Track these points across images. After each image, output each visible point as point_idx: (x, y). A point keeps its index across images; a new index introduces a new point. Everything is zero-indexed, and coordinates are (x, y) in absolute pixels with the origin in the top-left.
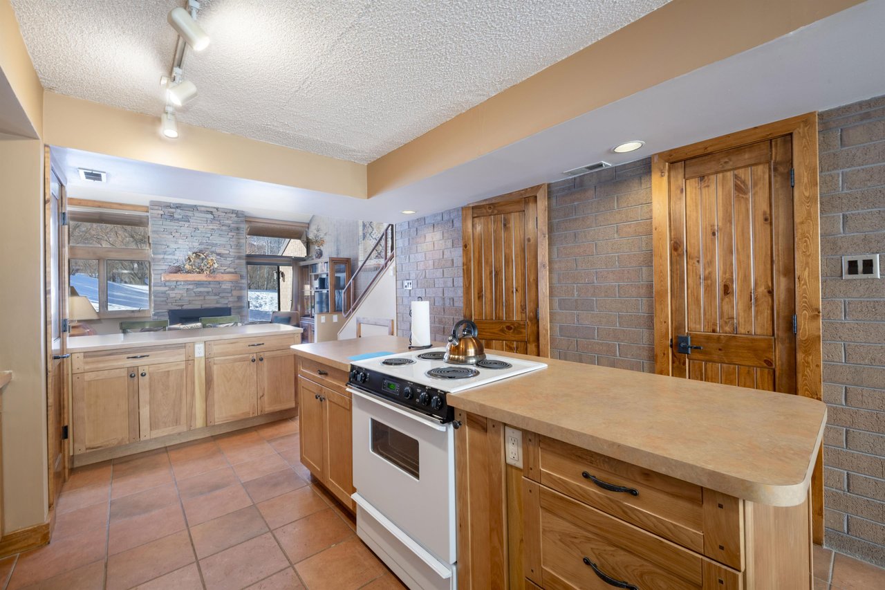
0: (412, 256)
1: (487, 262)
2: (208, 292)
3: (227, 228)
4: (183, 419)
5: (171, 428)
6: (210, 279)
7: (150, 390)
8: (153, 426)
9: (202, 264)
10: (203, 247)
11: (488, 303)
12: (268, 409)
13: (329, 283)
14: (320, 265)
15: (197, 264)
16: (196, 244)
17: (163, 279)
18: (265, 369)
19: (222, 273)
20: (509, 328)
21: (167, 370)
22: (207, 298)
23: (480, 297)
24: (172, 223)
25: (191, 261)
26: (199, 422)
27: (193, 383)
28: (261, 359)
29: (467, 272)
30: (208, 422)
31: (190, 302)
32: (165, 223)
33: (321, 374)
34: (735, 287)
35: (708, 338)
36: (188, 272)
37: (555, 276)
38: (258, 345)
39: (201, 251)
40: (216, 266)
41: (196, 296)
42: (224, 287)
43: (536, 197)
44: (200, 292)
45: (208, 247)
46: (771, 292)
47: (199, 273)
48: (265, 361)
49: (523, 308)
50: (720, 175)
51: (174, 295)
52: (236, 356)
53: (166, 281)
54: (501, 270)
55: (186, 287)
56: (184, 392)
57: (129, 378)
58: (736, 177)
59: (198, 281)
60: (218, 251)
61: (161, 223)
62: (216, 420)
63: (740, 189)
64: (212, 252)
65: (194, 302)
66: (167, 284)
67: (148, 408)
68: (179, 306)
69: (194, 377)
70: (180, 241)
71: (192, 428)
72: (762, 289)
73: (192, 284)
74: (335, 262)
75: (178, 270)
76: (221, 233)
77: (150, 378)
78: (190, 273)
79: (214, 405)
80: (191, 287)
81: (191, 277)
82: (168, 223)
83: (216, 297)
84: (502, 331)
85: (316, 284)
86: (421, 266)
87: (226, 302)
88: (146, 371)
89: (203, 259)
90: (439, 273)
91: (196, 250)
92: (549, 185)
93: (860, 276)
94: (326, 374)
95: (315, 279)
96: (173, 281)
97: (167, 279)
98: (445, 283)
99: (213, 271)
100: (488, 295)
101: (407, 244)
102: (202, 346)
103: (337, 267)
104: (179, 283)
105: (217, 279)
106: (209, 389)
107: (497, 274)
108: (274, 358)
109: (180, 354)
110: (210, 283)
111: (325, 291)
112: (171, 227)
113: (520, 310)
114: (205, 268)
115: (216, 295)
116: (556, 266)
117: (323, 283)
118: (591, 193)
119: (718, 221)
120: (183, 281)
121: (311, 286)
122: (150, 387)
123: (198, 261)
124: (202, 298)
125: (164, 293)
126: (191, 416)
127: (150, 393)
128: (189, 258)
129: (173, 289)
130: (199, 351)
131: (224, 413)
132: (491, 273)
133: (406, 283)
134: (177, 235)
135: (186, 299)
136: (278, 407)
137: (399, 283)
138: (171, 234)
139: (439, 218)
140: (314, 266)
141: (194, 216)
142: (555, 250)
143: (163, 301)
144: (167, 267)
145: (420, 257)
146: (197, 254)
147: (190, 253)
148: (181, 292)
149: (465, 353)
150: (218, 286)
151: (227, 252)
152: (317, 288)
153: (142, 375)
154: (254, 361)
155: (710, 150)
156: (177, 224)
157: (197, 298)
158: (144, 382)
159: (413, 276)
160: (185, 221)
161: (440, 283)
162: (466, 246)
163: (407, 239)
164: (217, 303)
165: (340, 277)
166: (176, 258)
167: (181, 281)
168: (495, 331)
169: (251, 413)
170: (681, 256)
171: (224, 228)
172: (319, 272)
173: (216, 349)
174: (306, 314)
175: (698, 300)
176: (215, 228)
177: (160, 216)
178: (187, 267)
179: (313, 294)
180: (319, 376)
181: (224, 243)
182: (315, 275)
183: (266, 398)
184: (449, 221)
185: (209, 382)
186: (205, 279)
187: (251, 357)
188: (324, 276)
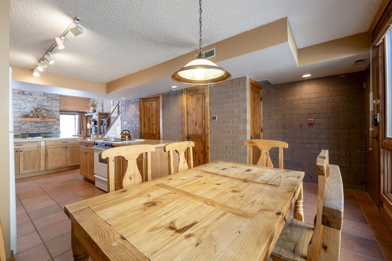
0: (126, 113)
1: (146, 116)
2: (41, 126)
3: (51, 99)
4: (36, 167)
5: (31, 170)
6: (42, 120)
7: (24, 157)
8: (25, 169)
9: (38, 114)
10: (39, 106)
11: (147, 128)
12: (69, 165)
13: (98, 123)
14: (94, 116)
15: (36, 114)
16: (35, 105)
17: (19, 120)
18: (68, 151)
19: (48, 118)
20: (152, 135)
21: (30, 150)
22: (41, 128)
23: (144, 126)
24: (23, 96)
25: (33, 112)
26: (42, 168)
27: (40, 155)
28: (67, 147)
29: (141, 118)
30: (46, 168)
31: (32, 130)
32: (20, 96)
33: (86, 146)
34: (197, 123)
35: (193, 135)
36: (31, 117)
37: (164, 120)
38: (66, 142)
39: (38, 108)
40: (45, 115)
41: (35, 128)
42: (49, 124)
43: (159, 97)
44: (37, 126)
45: (41, 107)
46: (202, 124)
47: (37, 118)
48: (68, 148)
49: (156, 129)
50: (195, 95)
51: (24, 127)
52: (57, 146)
53: (20, 121)
54: (150, 118)
55: (30, 124)
56: (37, 158)
57: (16, 152)
58: (197, 96)
59: (36, 121)
60: (46, 108)
61: (18, 95)
62: (49, 168)
63: (198, 99)
64: (44, 109)
65: (34, 130)
66: (21, 122)
67: (23, 162)
68: (27, 132)
69: (41, 153)
70: (27, 104)
71: (40, 170)
72: (201, 123)
73: (33, 123)
74: (100, 114)
75: (26, 116)
76: (48, 101)
77: (24, 153)
78: (33, 118)
79: (48, 163)
80: (33, 124)
81: (33, 119)
82: (21, 96)
83: (45, 128)
84: (151, 136)
85: (93, 123)
86: (129, 117)
87: (50, 130)
88: (22, 150)
89: (39, 112)
90: (134, 119)
91: (35, 108)
92: (163, 94)
93: (214, 120)
94: (88, 146)
95: (93, 121)
96: (24, 121)
97: (21, 120)
98: (136, 122)
99: (44, 117)
100: (147, 126)
101: (125, 109)
102: (44, 142)
103: (102, 116)
104: (27, 122)
105: (46, 121)
106: (47, 157)
107: (149, 119)
108: (72, 147)
109: (35, 145)
110: (42, 122)
111: (97, 126)
112: (23, 98)
113: (155, 130)
114: (40, 116)
115: (45, 127)
116: (164, 117)
117: (95, 123)
118: (172, 97)
119: (195, 107)
120: (29, 121)
121: (91, 124)
122: (24, 156)
123: (36, 112)
124: (38, 129)
125: (19, 126)
126: (39, 166)
127: (24, 158)
128: (32, 111)
129: (24, 125)
130: (43, 144)
131: (52, 165)
132: (148, 119)
133: (124, 122)
134: (26, 101)
135: (30, 129)
136: (73, 164)
137: (122, 122)
138: (23, 100)
139: (135, 101)
140: (91, 116)
141: (35, 93)
142: (164, 112)
143: (18, 130)
144: (21, 115)
145: (129, 113)
146: (36, 110)
147: (32, 109)
148: (28, 126)
149: (125, 138)
150: (46, 124)
151: (51, 109)
152: (93, 125)
153: (21, 151)
154: (64, 148)
155: (193, 89)
156: (26, 96)
157: (36, 129)
158: (21, 154)
159: (127, 120)
160: (30, 95)
161: (135, 122)
162: (140, 110)
163: (125, 107)
164: (46, 131)
165: (103, 121)
166: (26, 111)
167: (28, 121)
168: (148, 136)
169: (63, 166)
170: (188, 115)
171: (49, 99)
172: (94, 118)
173: (49, 143)
174: (88, 135)
175: (191, 126)
176: (45, 98)
177: (17, 93)
178: (31, 115)
179: (91, 128)
180: (86, 147)
181: (49, 105)
182: (92, 120)
183: (69, 161)
184: (137, 102)
185: (46, 155)
186: (40, 120)
187: (63, 146)
188: (96, 120)
